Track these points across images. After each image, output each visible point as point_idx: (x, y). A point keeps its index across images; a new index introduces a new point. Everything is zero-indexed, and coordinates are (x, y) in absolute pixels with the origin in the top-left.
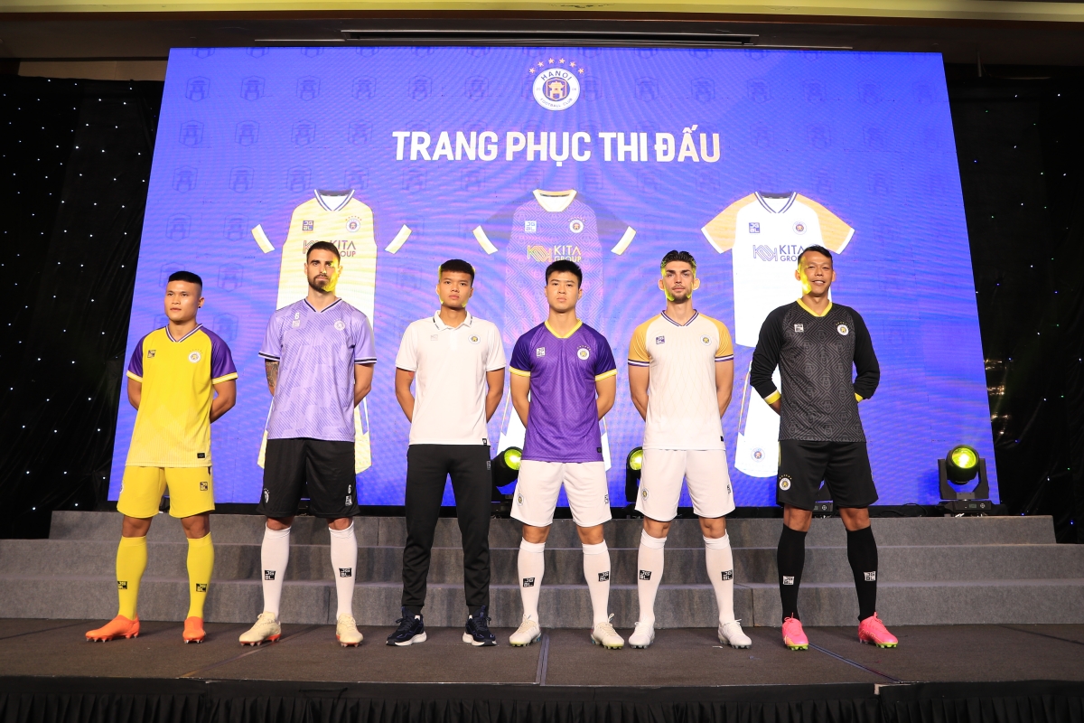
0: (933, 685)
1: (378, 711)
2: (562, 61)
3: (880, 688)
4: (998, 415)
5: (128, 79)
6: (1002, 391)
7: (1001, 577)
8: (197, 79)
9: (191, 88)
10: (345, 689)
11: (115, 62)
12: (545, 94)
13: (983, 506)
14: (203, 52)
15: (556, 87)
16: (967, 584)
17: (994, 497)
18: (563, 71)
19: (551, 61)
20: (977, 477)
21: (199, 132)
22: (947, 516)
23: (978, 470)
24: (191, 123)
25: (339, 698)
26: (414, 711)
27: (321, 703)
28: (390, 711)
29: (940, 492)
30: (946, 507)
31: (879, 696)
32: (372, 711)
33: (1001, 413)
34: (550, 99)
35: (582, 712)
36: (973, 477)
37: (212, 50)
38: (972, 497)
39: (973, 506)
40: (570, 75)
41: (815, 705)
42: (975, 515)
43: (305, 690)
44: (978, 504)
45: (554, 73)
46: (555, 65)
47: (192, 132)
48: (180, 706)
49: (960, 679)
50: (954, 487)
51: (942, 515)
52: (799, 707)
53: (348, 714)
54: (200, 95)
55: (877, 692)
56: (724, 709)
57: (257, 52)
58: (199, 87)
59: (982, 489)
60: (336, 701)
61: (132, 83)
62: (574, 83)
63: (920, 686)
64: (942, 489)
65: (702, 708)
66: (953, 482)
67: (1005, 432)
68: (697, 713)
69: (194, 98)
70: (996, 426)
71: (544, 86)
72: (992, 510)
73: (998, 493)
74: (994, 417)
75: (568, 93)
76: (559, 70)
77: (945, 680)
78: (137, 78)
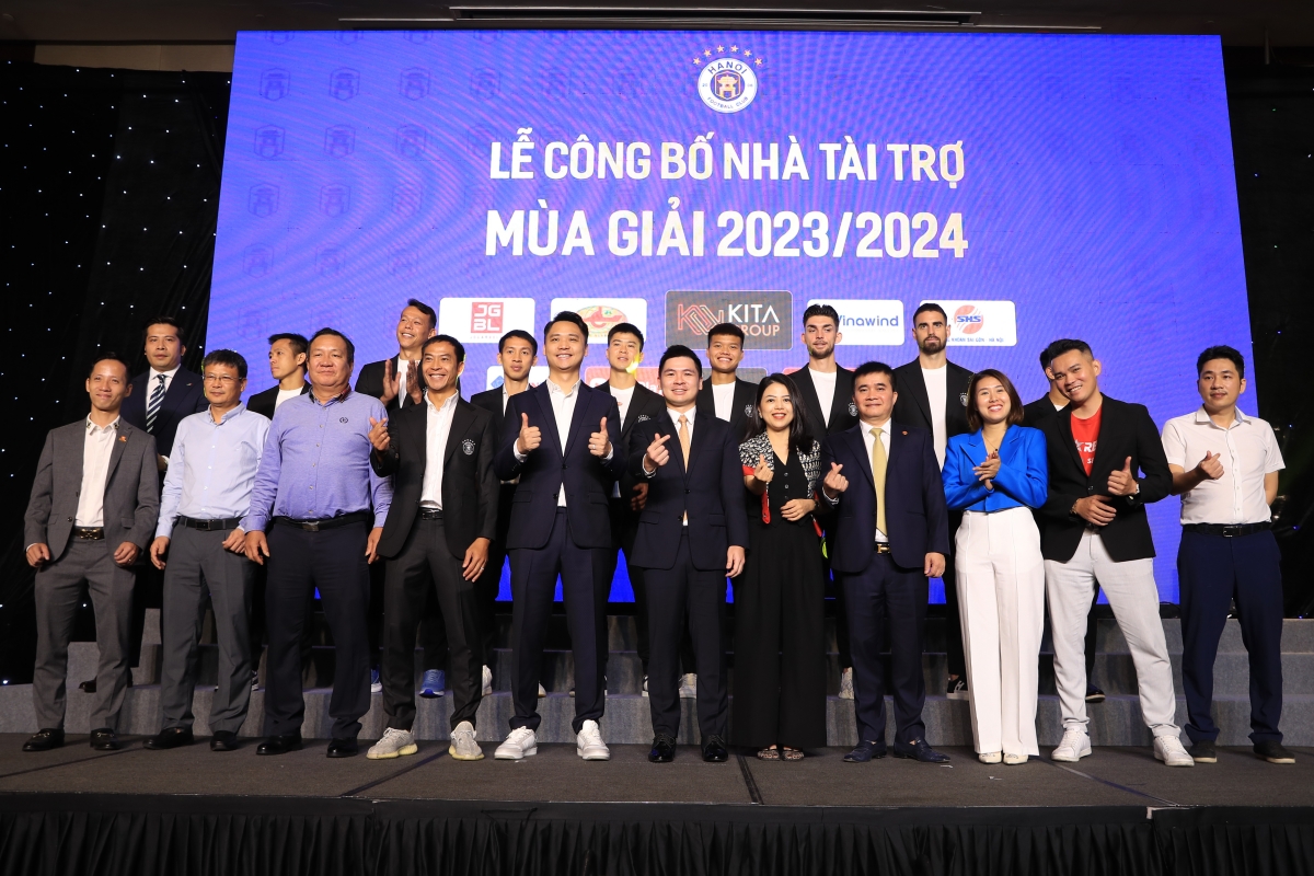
0: (1215, 809)
1: (573, 834)
2: (735, 49)
3: (1153, 811)
5: (179, 69)
8: (272, 72)
9: (265, 83)
10: (535, 809)
11: (159, 47)
12: (713, 90)
14: (280, 37)
15: (727, 83)
18: (735, 62)
19: (720, 49)
21: (279, 140)
24: (270, 129)
25: (528, 819)
26: (614, 834)
27: (506, 825)
28: (587, 834)
31: (1152, 820)
32: (566, 834)
34: (719, 98)
35: (808, 836)
37: (291, 34)
40: (745, 66)
41: (1077, 830)
43: (487, 811)
45: (725, 65)
46: (727, 54)
47: (270, 140)
48: (343, 828)
49: (1247, 804)
52: (1059, 832)
53: (539, 839)
54: (277, 92)
55: (1149, 816)
56: (972, 833)
57: (349, 36)
58: (276, 82)
60: (524, 823)
61: (184, 74)
62: (750, 78)
63: (1199, 811)
65: (946, 832)
67: (1281, 516)
68: (940, 836)
69: (270, 96)
71: (712, 82)
75: (742, 92)
76: (730, 61)
77: (1228, 804)
78: (191, 68)
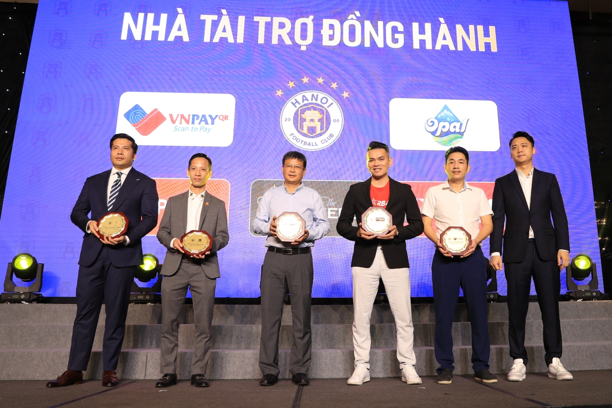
4: (602, 237)
6: (604, 222)
7: (607, 339)
13: (594, 294)
16: (586, 344)
17: (601, 288)
20: (591, 275)
22: (572, 301)
23: (592, 270)
29: (567, 284)
30: (571, 295)
33: (603, 236)
36: (588, 276)
38: (588, 288)
39: (588, 294)
42: (589, 300)
44: (592, 293)
50: (576, 282)
51: (568, 300)
59: (594, 283)
64: (568, 283)
66: (575, 279)
70: (602, 244)
72: (600, 297)
73: (603, 286)
74: (600, 239)
